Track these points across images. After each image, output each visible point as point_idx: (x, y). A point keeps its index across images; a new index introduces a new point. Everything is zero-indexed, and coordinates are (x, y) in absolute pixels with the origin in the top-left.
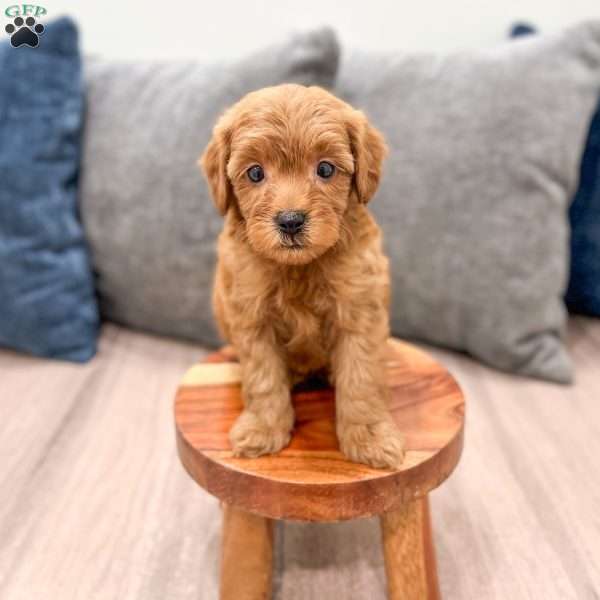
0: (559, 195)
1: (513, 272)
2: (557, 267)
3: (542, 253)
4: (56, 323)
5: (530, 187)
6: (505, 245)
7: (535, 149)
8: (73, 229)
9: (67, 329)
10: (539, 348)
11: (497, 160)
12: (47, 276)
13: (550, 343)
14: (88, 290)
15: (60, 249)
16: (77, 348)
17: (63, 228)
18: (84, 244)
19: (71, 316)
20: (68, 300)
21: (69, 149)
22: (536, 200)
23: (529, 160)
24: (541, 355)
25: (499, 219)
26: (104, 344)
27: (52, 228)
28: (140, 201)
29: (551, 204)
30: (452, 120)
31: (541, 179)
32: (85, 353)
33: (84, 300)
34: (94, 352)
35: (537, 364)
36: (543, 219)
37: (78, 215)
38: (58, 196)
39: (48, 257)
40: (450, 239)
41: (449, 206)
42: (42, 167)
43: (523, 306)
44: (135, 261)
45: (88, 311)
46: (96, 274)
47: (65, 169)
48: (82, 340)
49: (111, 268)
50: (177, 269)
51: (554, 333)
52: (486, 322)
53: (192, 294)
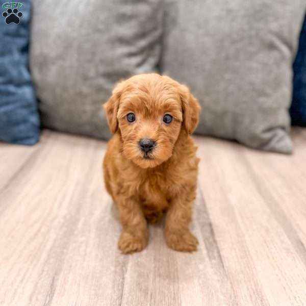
0: (287, 54)
1: (262, 93)
2: (285, 93)
3: (277, 84)
4: (17, 123)
5: (271, 47)
6: (257, 78)
7: (274, 26)
8: (26, 75)
9: (22, 127)
10: (275, 136)
11: (253, 32)
12: (11, 98)
13: (280, 133)
14: (34, 108)
15: (19, 85)
16: (28, 138)
17: (20, 74)
18: (31, 83)
19: (25, 121)
20: (23, 112)
21: (23, 31)
22: (275, 54)
23: (271, 32)
24: (276, 139)
25: (254, 65)
26: (43, 138)
27: (14, 73)
28: (61, 57)
29: (283, 58)
30: (230, 11)
31: (278, 43)
32: (33, 141)
33: (32, 113)
34: (38, 141)
35: (273, 144)
36: (278, 65)
37: (29, 69)
38: (17, 56)
39: (12, 88)
40: (228, 76)
41: (227, 58)
42: (8, 39)
43: (267, 112)
44: (58, 91)
45: (34, 119)
46: (38, 101)
47: (21, 42)
48: (31, 134)
49: (46, 96)
50: (80, 94)
51: (283, 128)
52: (247, 121)
53: (89, 108)
